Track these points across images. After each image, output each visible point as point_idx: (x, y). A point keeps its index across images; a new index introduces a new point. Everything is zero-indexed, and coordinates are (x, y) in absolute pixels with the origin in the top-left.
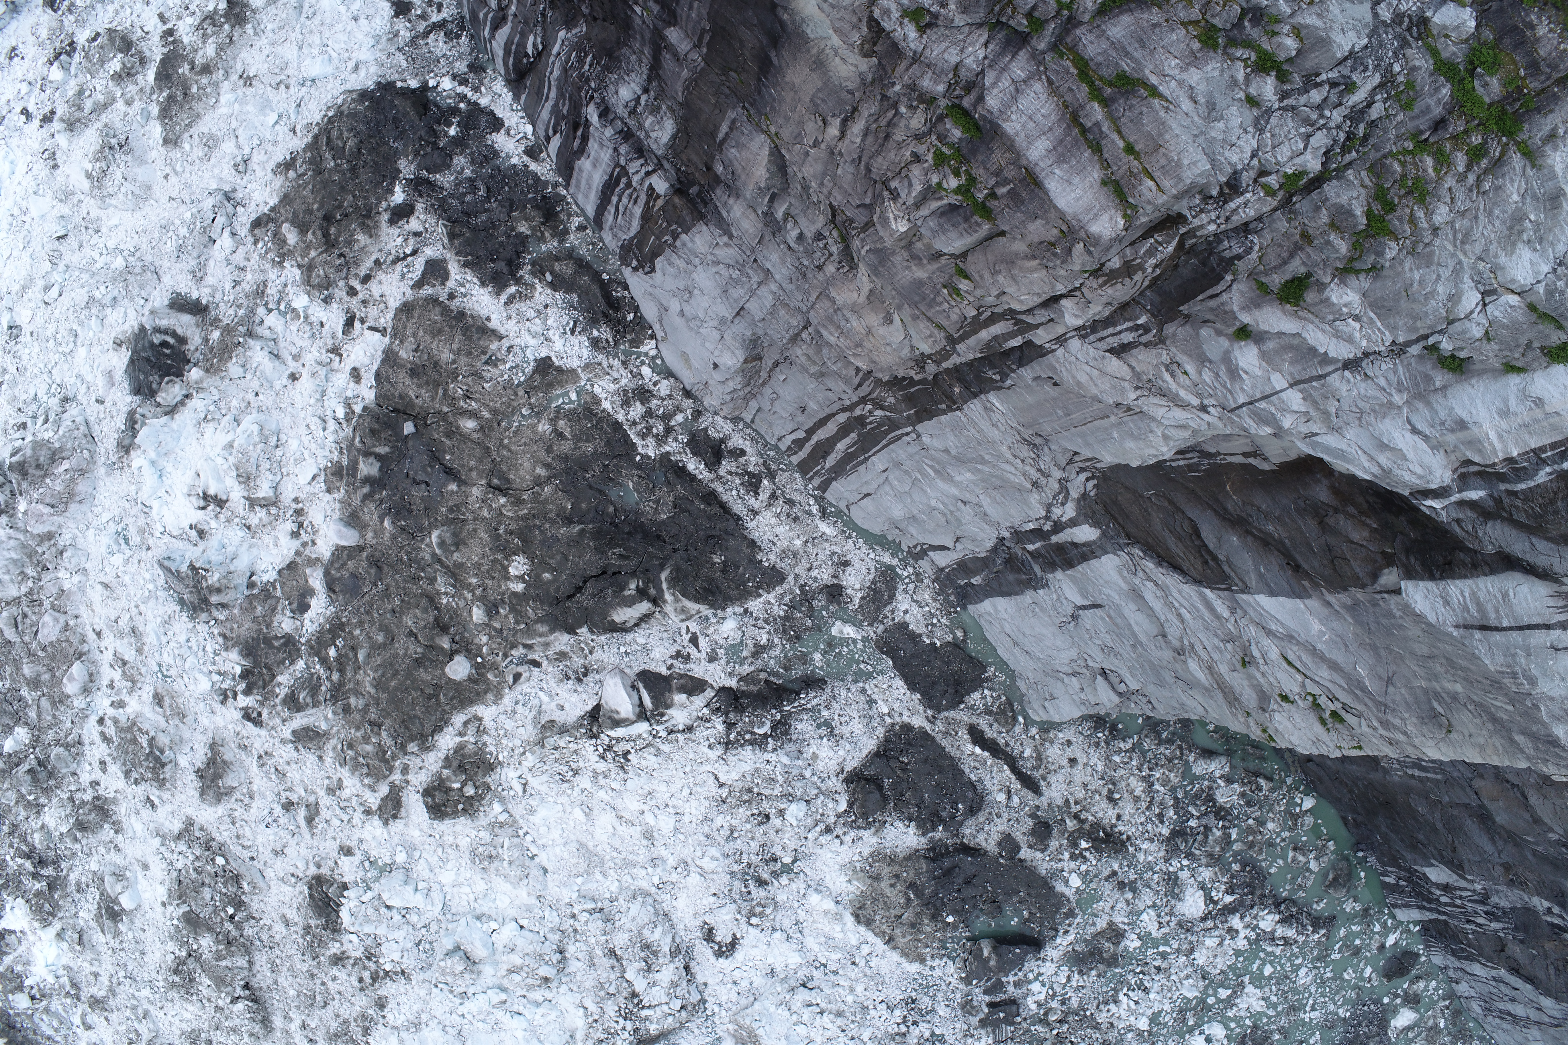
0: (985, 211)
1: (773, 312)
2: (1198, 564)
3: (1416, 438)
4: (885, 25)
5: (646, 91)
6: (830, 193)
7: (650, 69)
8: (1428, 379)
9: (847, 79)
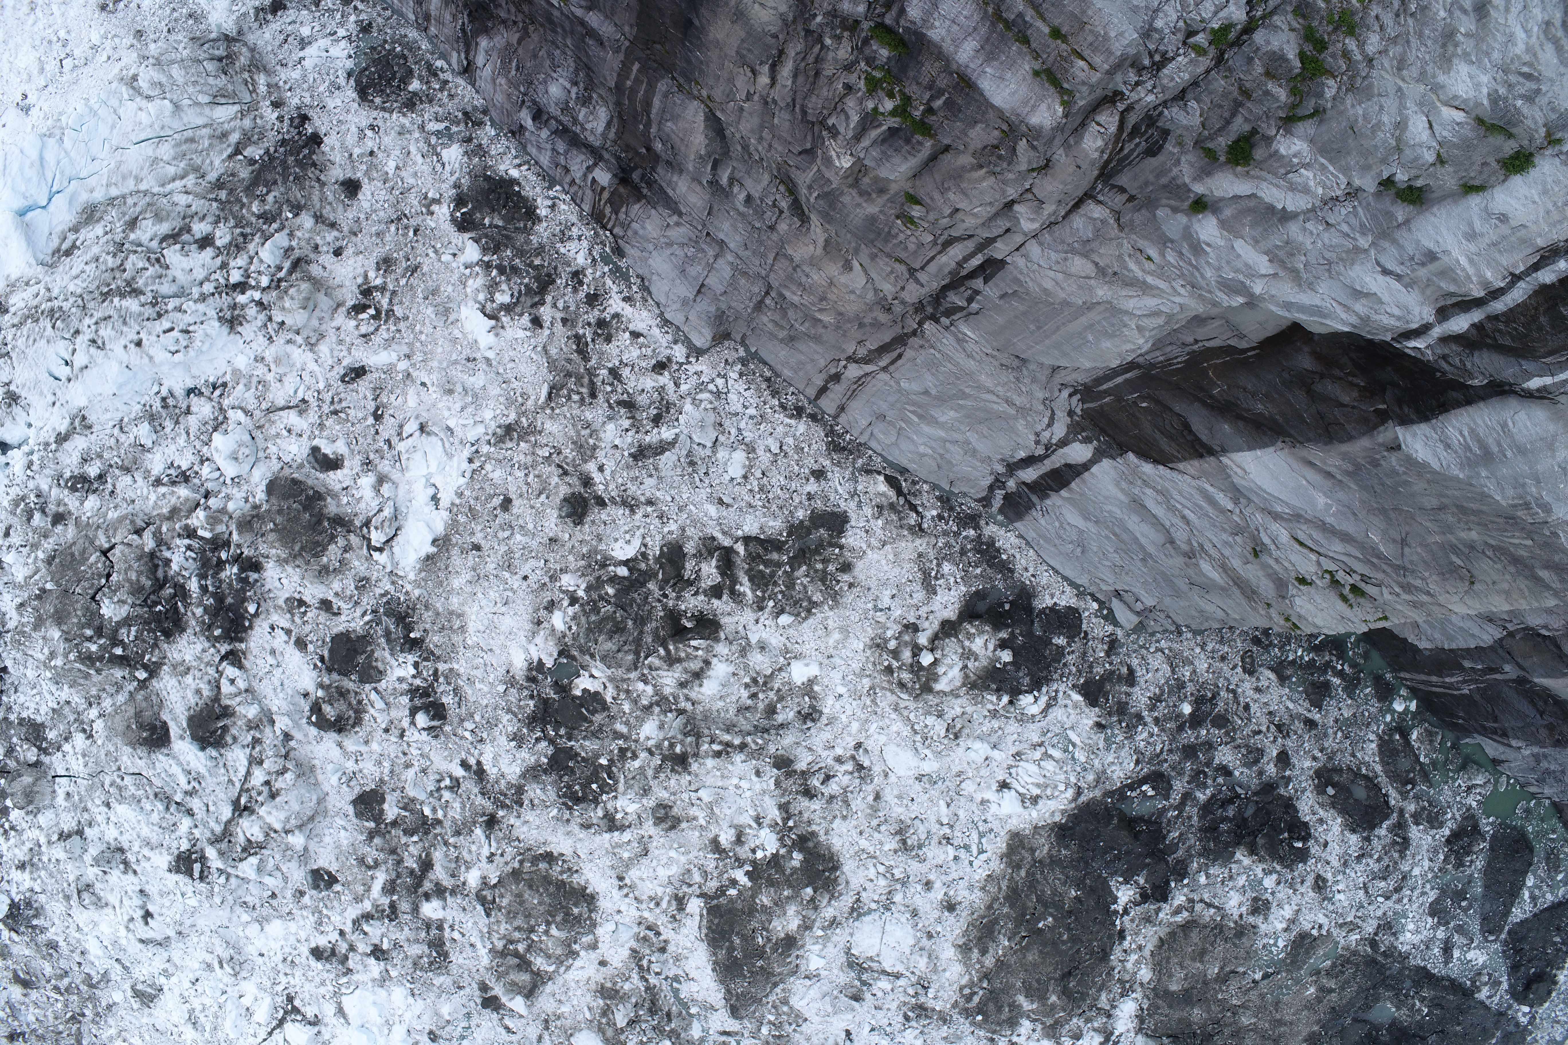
0: (924, 128)
1: (733, 283)
3: (1388, 279)
5: (575, 83)
6: (770, 146)
7: (576, 60)
8: (1389, 215)
9: (769, 23)
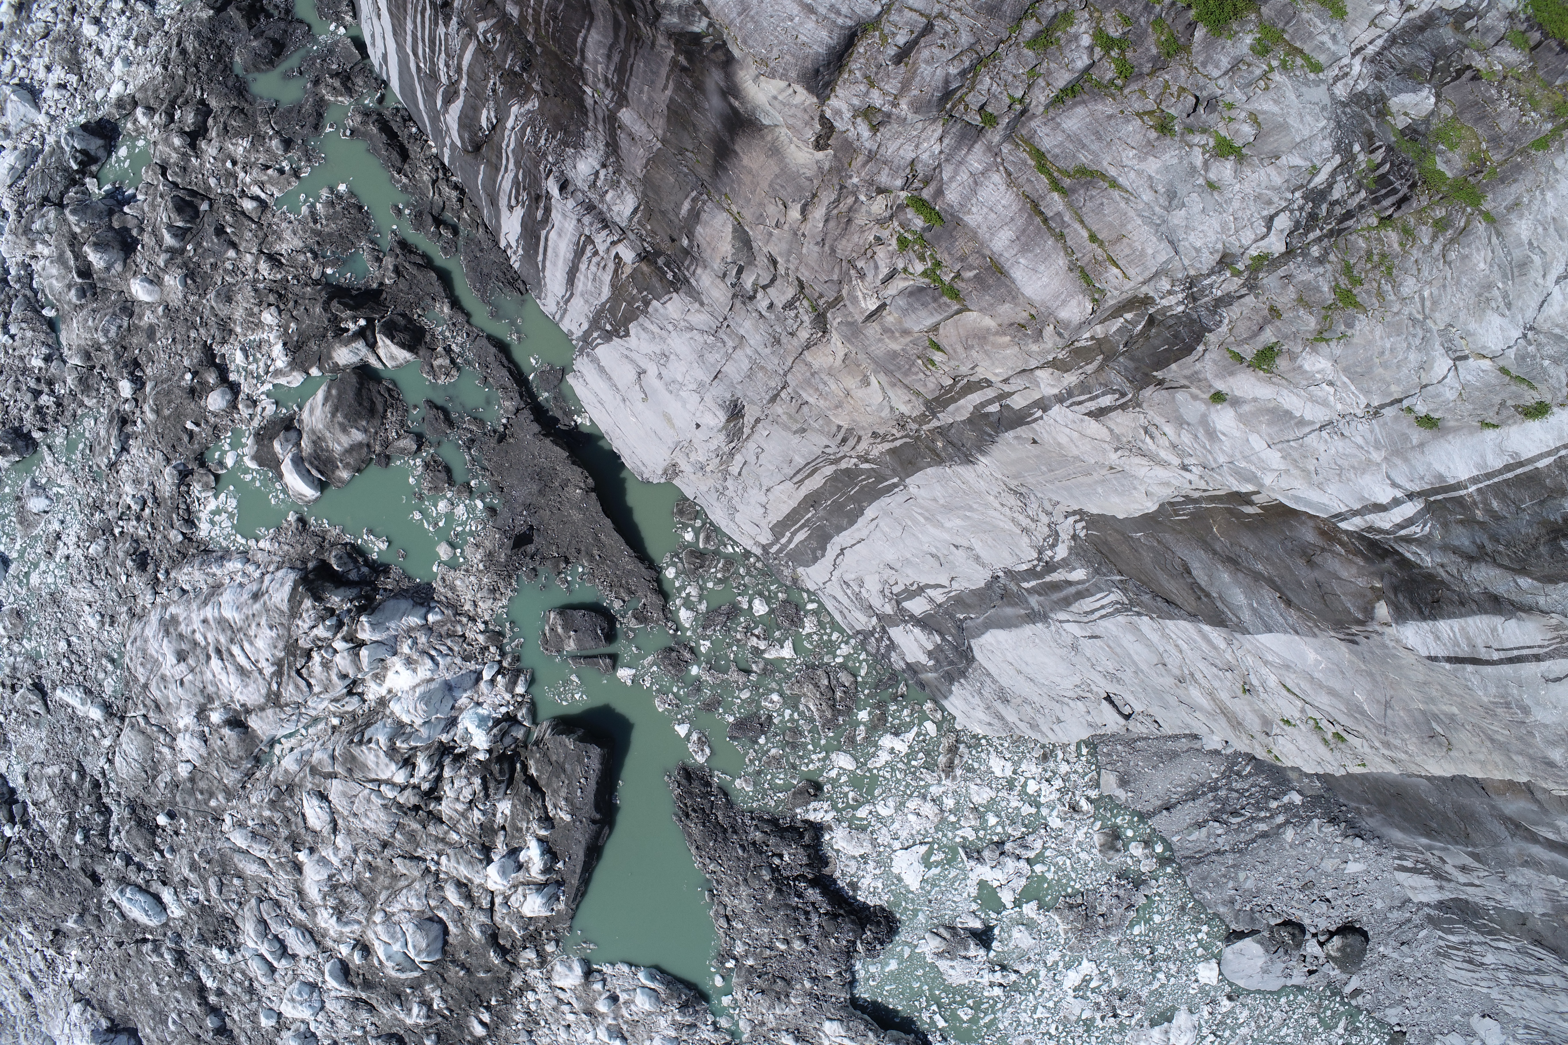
0: (953, 292)
1: (750, 375)
2: (1192, 599)
3: (1396, 491)
4: (838, 125)
5: (604, 166)
6: (797, 269)
7: (607, 145)
8: (1405, 436)
9: (804, 166)
